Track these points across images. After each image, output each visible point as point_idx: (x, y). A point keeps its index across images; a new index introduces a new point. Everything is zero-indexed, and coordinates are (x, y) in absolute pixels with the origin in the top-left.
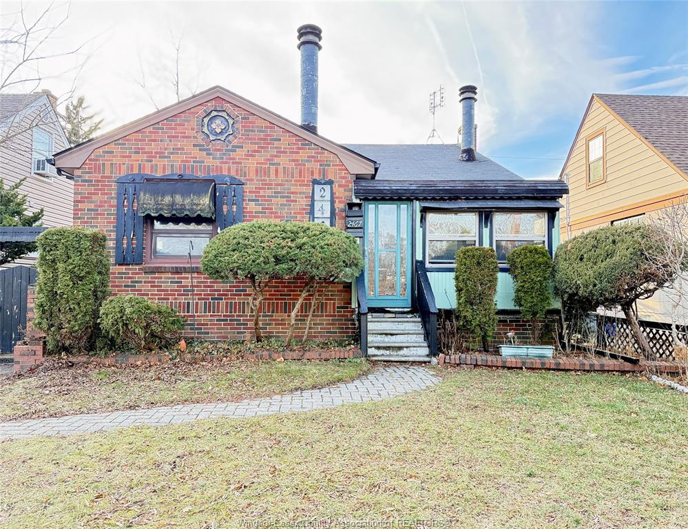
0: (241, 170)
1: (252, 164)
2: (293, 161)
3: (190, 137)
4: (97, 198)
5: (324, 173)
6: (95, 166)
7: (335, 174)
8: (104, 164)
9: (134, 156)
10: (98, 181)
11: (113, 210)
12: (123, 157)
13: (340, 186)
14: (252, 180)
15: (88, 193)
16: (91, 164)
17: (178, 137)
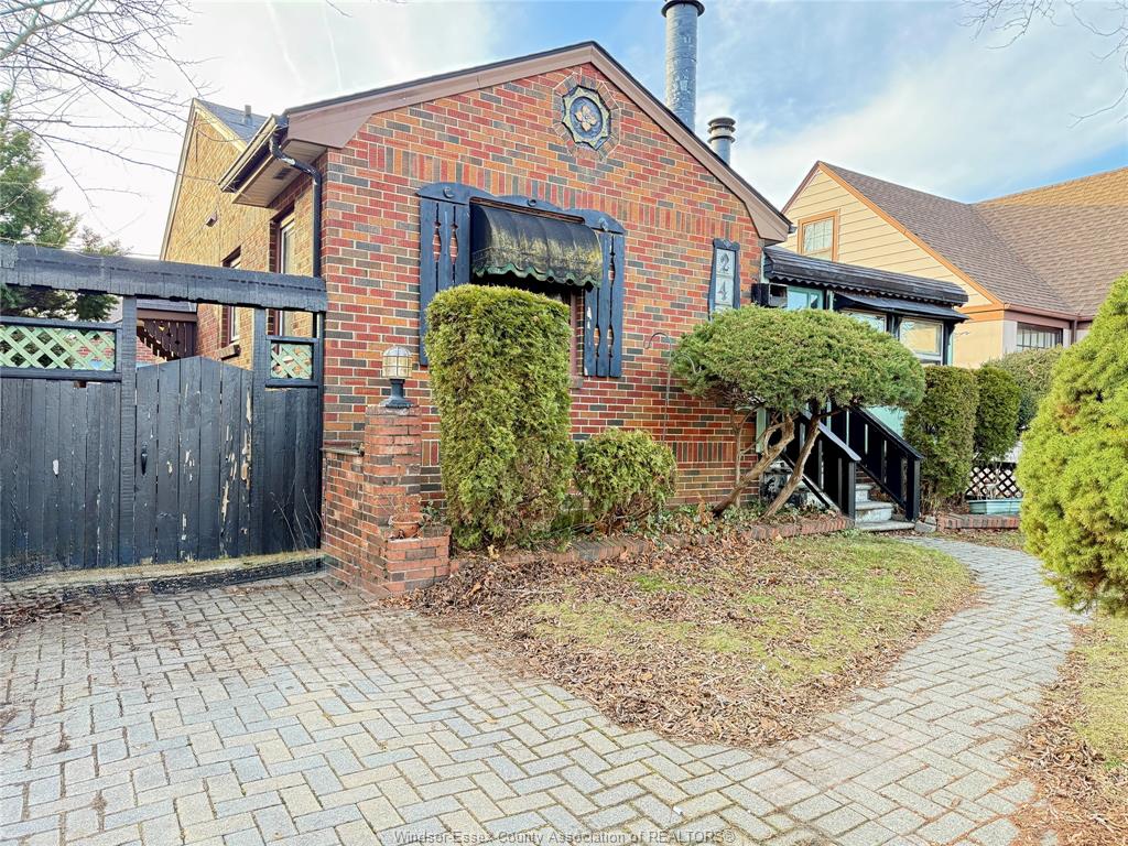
0: (620, 207)
1: (635, 197)
2: (690, 202)
3: (543, 129)
4: (378, 223)
5: (726, 229)
6: (373, 151)
7: (741, 236)
8: (390, 151)
9: (449, 147)
10: (377, 185)
11: (410, 254)
12: (428, 143)
13: (747, 255)
14: (634, 227)
15: (359, 209)
16: (364, 146)
17: (523, 123)
